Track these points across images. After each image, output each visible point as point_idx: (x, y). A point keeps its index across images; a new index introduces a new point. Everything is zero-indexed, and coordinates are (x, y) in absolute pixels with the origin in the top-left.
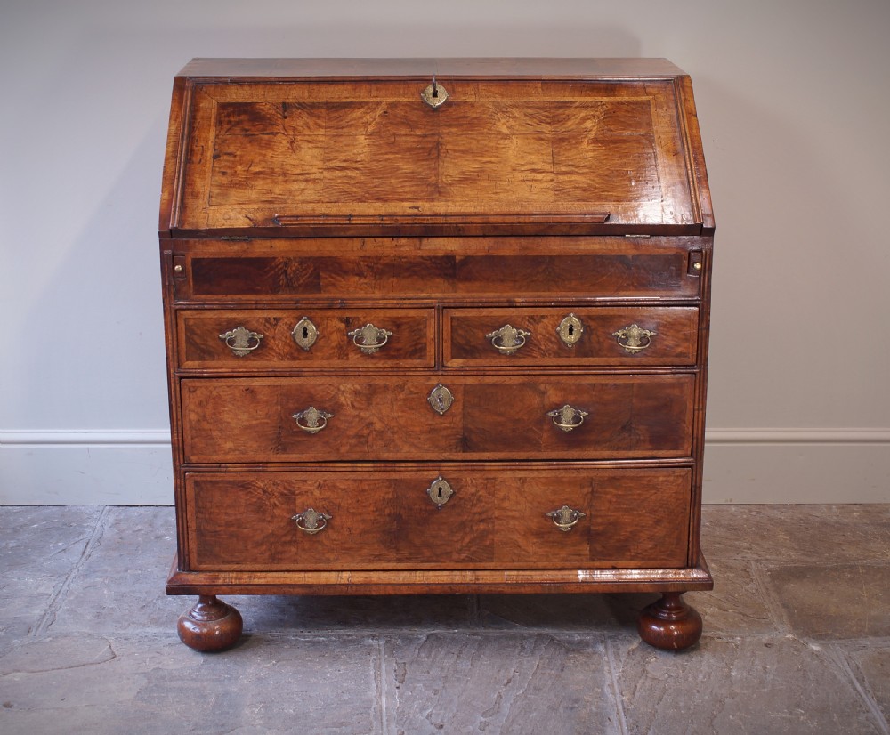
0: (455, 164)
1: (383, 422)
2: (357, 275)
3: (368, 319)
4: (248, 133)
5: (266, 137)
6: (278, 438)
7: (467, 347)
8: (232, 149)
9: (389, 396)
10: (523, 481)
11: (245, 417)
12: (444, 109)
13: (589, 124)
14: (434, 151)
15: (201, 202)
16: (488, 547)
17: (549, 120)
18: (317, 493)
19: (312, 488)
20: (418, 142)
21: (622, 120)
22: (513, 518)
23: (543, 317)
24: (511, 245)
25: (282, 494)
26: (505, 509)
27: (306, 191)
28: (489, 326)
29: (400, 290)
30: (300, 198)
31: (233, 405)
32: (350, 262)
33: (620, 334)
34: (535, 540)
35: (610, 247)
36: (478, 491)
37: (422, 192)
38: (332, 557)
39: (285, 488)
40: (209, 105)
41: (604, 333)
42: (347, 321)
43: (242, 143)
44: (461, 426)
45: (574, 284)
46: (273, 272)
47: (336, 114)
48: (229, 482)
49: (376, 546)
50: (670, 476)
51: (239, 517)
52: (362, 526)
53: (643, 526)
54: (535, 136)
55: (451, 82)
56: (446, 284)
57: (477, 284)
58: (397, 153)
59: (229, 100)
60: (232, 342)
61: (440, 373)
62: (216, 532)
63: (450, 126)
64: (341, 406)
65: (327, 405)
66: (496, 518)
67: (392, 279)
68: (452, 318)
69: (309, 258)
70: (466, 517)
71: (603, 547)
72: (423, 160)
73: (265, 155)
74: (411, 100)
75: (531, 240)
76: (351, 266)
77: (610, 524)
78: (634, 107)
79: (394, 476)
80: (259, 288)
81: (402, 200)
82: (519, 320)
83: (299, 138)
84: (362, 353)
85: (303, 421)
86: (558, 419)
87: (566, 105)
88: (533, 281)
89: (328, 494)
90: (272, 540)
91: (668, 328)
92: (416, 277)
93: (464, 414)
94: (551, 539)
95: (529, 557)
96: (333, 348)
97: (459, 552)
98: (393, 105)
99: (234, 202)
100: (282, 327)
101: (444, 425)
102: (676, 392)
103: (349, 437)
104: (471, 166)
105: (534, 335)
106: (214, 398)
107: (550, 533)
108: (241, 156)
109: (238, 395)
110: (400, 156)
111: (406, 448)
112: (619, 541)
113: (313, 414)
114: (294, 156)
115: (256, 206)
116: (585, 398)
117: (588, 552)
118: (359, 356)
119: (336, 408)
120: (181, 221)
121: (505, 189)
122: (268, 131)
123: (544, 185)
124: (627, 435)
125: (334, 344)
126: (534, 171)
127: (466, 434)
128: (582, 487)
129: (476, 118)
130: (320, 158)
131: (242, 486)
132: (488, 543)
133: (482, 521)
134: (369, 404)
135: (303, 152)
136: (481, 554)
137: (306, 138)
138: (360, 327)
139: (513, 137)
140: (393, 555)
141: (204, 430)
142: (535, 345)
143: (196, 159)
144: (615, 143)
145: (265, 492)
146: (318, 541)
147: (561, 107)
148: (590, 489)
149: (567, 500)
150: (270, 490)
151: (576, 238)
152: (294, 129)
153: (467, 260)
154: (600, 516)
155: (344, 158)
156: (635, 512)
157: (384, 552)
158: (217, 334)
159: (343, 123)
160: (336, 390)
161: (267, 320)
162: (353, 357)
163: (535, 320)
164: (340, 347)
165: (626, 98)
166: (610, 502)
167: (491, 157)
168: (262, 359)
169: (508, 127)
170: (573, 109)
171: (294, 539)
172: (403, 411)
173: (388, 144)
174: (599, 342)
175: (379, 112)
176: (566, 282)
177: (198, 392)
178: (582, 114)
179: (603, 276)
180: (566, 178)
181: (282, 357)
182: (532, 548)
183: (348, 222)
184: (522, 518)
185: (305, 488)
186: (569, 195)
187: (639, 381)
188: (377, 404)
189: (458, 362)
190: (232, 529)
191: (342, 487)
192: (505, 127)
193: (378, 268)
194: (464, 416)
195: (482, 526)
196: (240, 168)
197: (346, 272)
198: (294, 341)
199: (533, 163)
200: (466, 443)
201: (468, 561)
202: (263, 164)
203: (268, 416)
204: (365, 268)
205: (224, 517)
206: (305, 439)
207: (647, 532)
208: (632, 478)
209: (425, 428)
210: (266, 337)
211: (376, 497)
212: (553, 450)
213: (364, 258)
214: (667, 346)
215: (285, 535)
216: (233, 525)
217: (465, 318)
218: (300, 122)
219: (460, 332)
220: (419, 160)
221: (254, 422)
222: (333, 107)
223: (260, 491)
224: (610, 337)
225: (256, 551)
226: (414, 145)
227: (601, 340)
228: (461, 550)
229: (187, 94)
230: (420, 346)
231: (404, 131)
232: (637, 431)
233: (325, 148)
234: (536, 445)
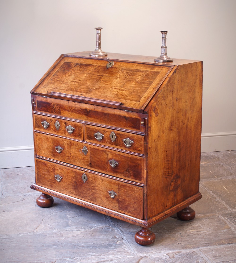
0: (99, 84)
1: (73, 154)
2: (68, 111)
3: (70, 124)
4: (65, 70)
5: (67, 72)
6: (53, 153)
7: (90, 137)
8: (58, 74)
9: (74, 146)
10: (103, 180)
11: (46, 145)
12: (109, 69)
13: (140, 77)
14: (98, 80)
15: (42, 86)
16: (95, 197)
17: (131, 75)
18: (59, 170)
19: (58, 169)
20: (97, 77)
21: (149, 77)
22: (101, 190)
23: (106, 131)
24: (99, 108)
25: (53, 169)
26: (98, 187)
27: (64, 87)
28: (94, 131)
29: (76, 117)
30: (61, 88)
31: (44, 141)
32: (66, 107)
33: (124, 140)
34: (106, 199)
35: (122, 113)
36: (93, 180)
37: (86, 90)
38: (63, 190)
39: (53, 167)
40: (63, 62)
41: (121, 139)
42: (65, 123)
43: (61, 73)
44: (90, 159)
45: (114, 123)
46: (51, 107)
47: (85, 68)
48: (43, 162)
49: (71, 189)
50: (137, 189)
51: (45, 172)
52: (68, 183)
53: (131, 203)
54: (124, 79)
55: (117, 61)
56: (86, 117)
57: (92, 119)
58: (89, 79)
59: (67, 62)
60: (43, 124)
61: (85, 142)
62: (40, 175)
63: (106, 73)
64: (65, 147)
65: (62, 146)
66: (97, 189)
67: (75, 114)
68: (87, 127)
69: (58, 105)
70: (90, 187)
71: (122, 206)
72: (94, 82)
73: (63, 76)
74: (104, 65)
75: (104, 108)
76: (66, 108)
77: (123, 199)
78: (155, 73)
79: (75, 170)
80: (49, 111)
81: (80, 92)
82: (101, 131)
83: (73, 73)
84: (68, 133)
85: (57, 149)
86: (111, 163)
87: (138, 71)
88: (105, 120)
89: (61, 171)
90: (51, 181)
91: (136, 141)
92: (79, 114)
93: (90, 156)
94: (109, 200)
95: (104, 203)
96: (63, 130)
97: (89, 197)
98: (99, 66)
99: (48, 87)
100: (53, 122)
101: (86, 158)
102: (139, 162)
103: (66, 156)
104: (102, 85)
105: (105, 136)
106: (41, 139)
107: (109, 197)
108: (58, 76)
109: (45, 139)
110: (89, 80)
111: (78, 163)
112: (125, 205)
113: (59, 147)
114: (68, 77)
115: (51, 89)
116: (117, 158)
117: (118, 207)
118: (68, 134)
119: (64, 147)
120: (35, 90)
121: (105, 93)
122: (69, 70)
123: (114, 93)
124: (128, 173)
125: (63, 129)
126: (116, 89)
127: (91, 162)
128: (116, 186)
129: (114, 72)
130: (73, 79)
131: (45, 164)
132: (95, 196)
133: (94, 189)
134: (70, 148)
135: (71, 77)
136: (94, 200)
137: (75, 73)
138: (68, 126)
139: (118, 78)
140: (75, 193)
141: (39, 147)
142: (105, 140)
143: (49, 76)
144: (141, 83)
145: (49, 167)
146: (60, 184)
147: (136, 71)
148: (118, 187)
149: (113, 189)
150: (50, 167)
151: (114, 109)
152: (74, 70)
153: (90, 111)
154: (121, 196)
155: (78, 79)
156: (129, 198)
157: (73, 191)
158: (41, 122)
159: (85, 70)
160: (64, 142)
161: (50, 120)
162: (67, 134)
163: (105, 132)
164: (64, 130)
165: (155, 71)
166: (123, 192)
167: (109, 83)
168: (49, 130)
169: (120, 76)
170: (139, 72)
171: (55, 182)
172: (77, 152)
173: (90, 77)
174: (120, 142)
175: (95, 68)
176: (112, 122)
177: (38, 136)
178: (140, 74)
179: (121, 122)
180: (121, 91)
181: (53, 131)
182: (105, 200)
183: (65, 96)
184: (103, 191)
185: (57, 168)
186: (118, 96)
187: (130, 156)
188: (72, 148)
189: (88, 140)
190: (44, 175)
191: (64, 170)
192: (119, 75)
193: (72, 110)
194: (91, 157)
195: (94, 191)
196: (56, 79)
197: (65, 110)
198: (55, 127)
199: (117, 86)
200: (91, 165)
201: (91, 200)
202: (61, 79)
203: (51, 146)
204: (69, 109)
205: (42, 172)
206: (58, 154)
207: (132, 205)
208: (128, 187)
209: (82, 158)
210: (50, 124)
211: (71, 175)
212: (110, 172)
213: (69, 107)
214: (136, 147)
215: (53, 180)
216: (43, 174)
217: (90, 128)
218: (77, 68)
219: (88, 132)
220: (92, 82)
221: (48, 147)
222: (86, 65)
223: (48, 166)
224: (122, 141)
225: (48, 183)
226: (95, 78)
227: (120, 141)
228: (89, 196)
229: (61, 59)
230: (80, 134)
231: (96, 74)
232: (130, 172)
233: (76, 76)
234: (106, 170)
